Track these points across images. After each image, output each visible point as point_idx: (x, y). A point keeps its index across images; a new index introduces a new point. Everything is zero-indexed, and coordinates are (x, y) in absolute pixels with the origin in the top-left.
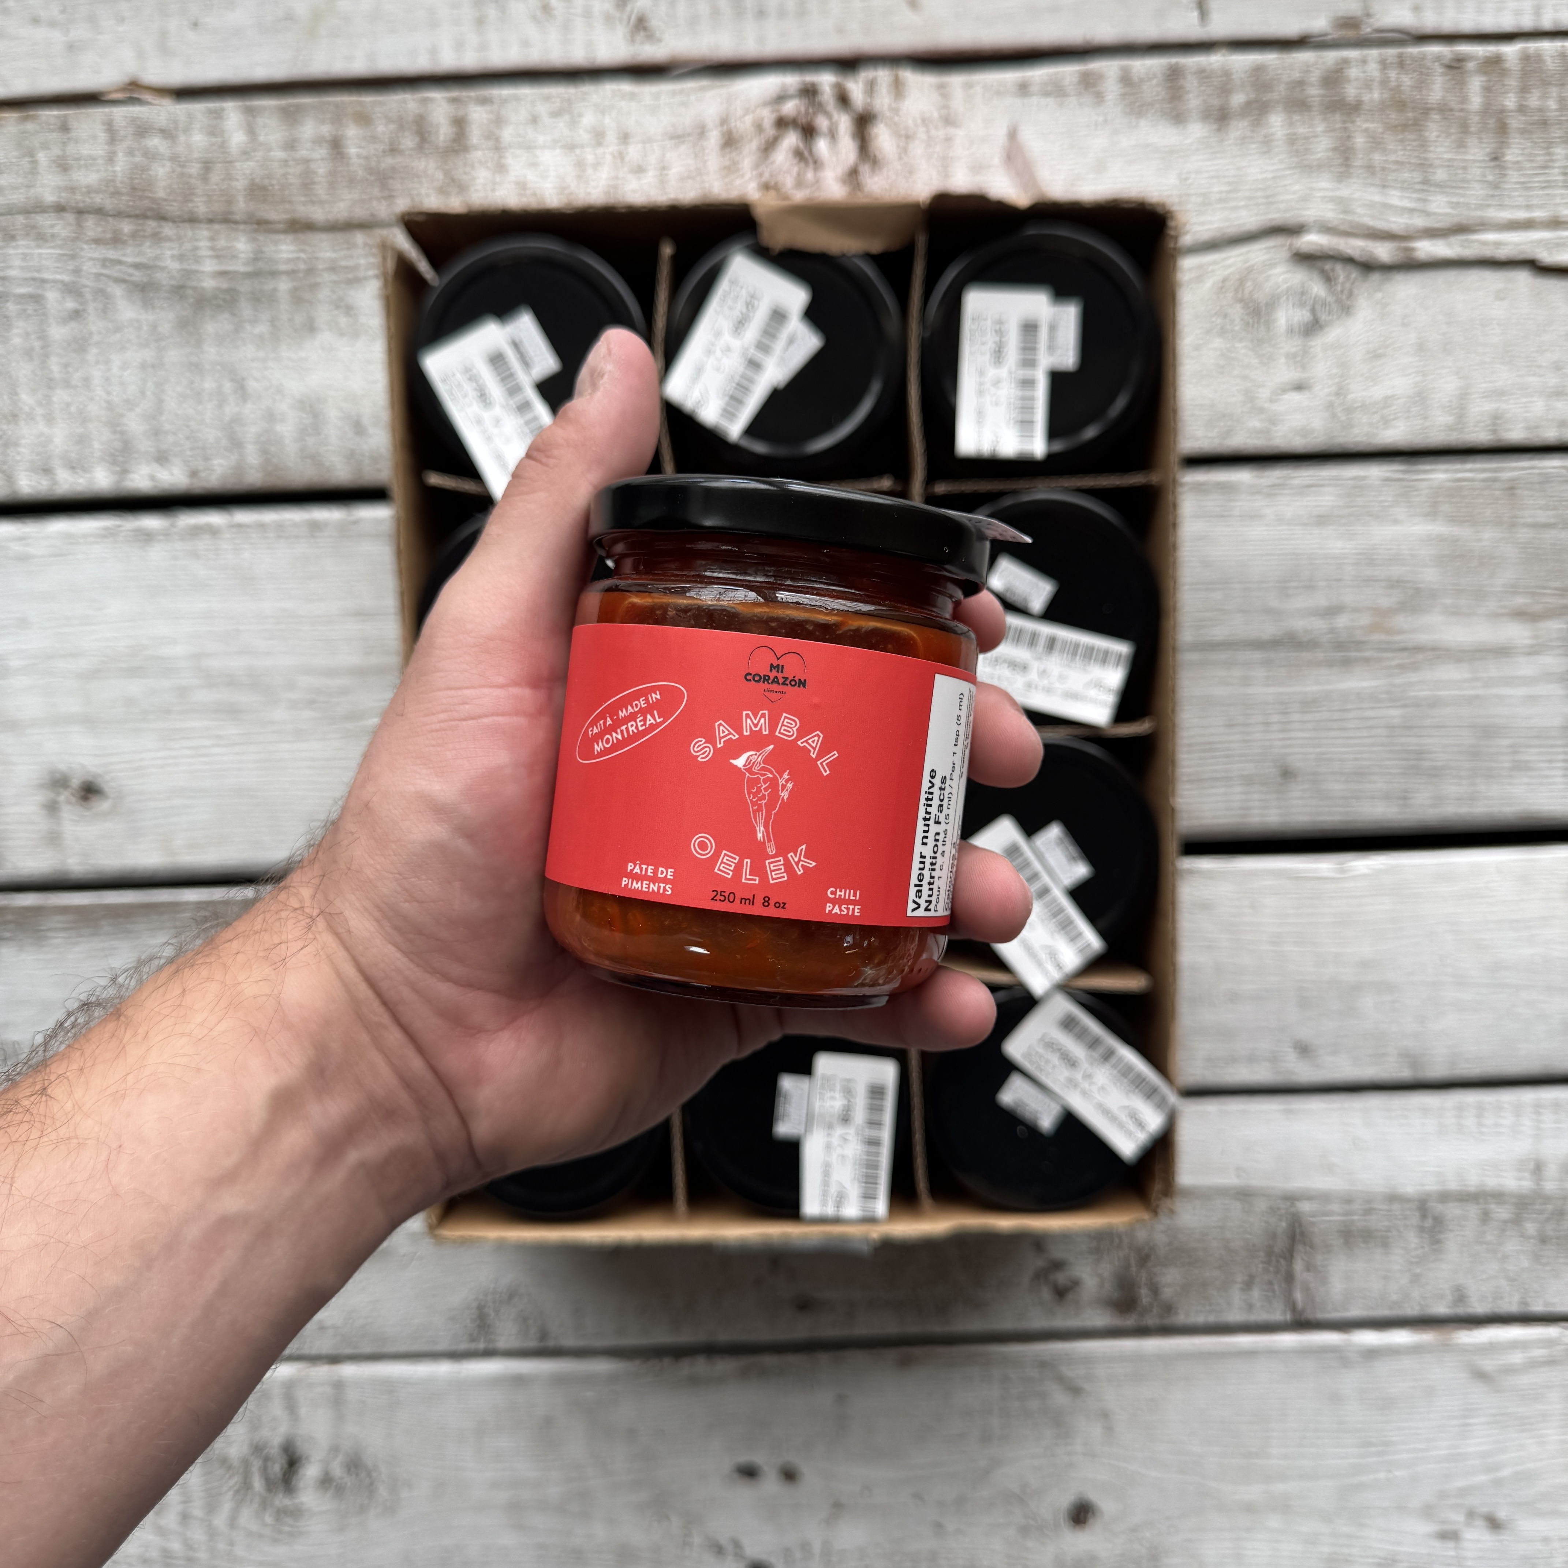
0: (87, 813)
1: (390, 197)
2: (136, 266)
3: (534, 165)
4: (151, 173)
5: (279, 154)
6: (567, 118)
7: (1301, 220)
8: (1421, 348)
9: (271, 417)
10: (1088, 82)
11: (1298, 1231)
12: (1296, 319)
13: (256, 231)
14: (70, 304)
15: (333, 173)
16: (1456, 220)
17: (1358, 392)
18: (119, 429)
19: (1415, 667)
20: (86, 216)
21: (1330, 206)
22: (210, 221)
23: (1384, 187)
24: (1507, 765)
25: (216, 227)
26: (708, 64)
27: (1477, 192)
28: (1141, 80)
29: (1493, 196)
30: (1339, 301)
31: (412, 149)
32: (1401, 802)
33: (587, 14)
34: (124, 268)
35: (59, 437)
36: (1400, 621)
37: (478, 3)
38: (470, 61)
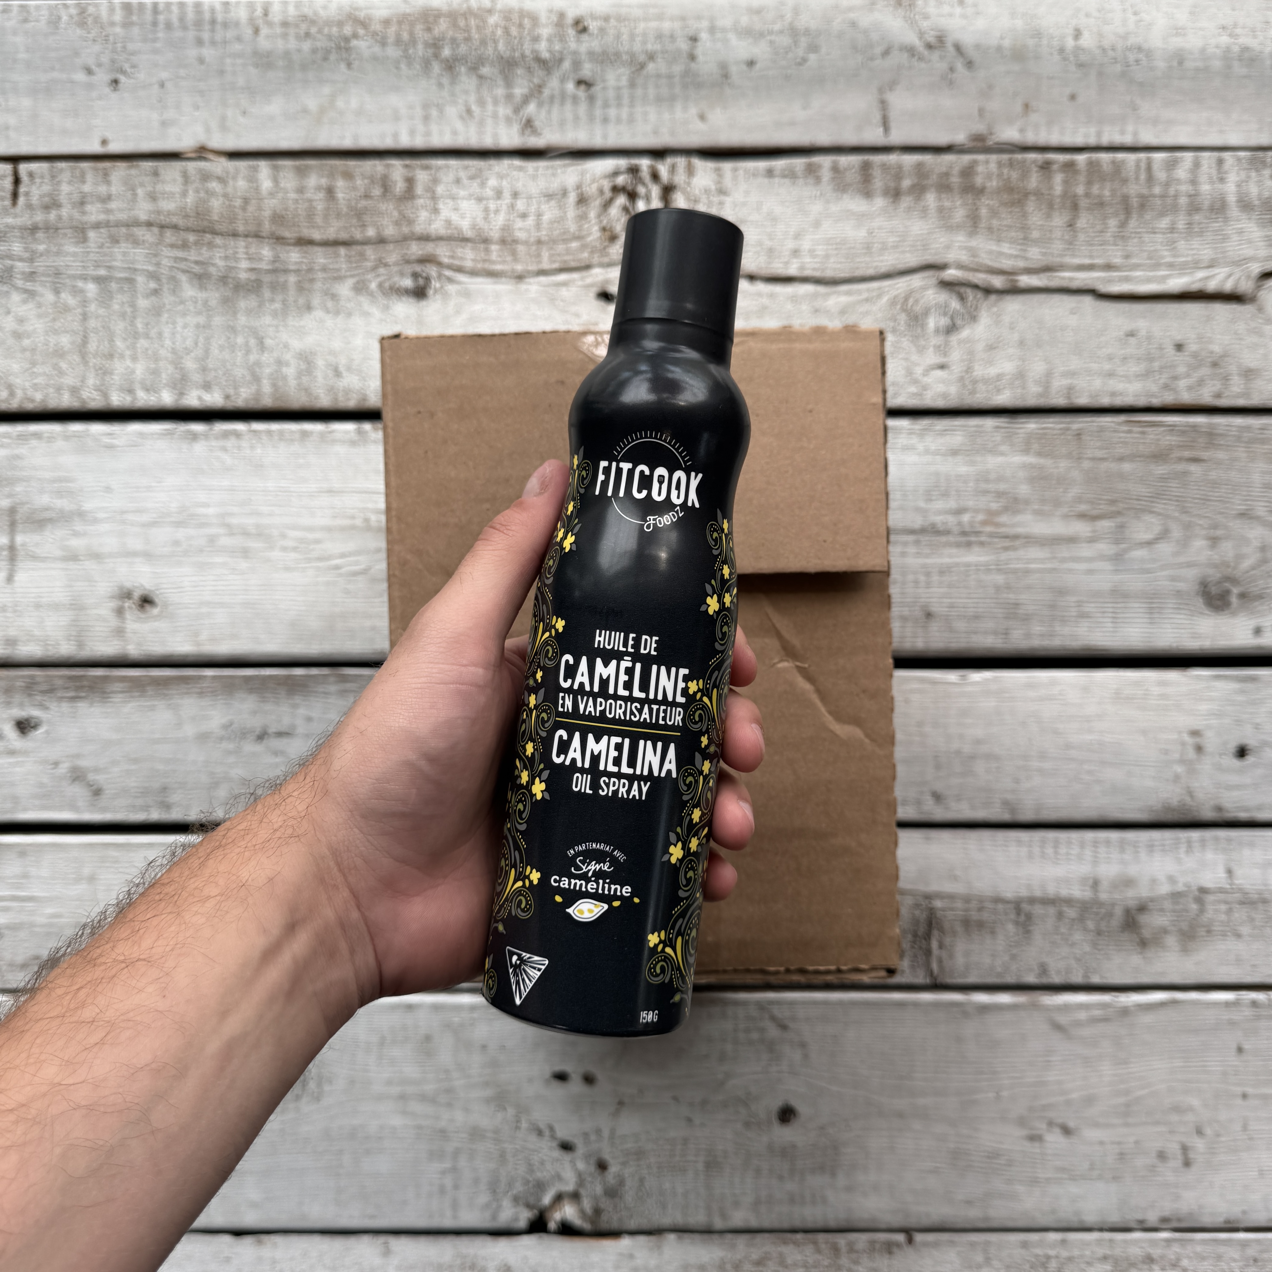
0: (143, 616)
1: (364, 226)
2: (197, 263)
3: (456, 209)
4: (210, 204)
5: (292, 195)
6: (479, 181)
7: (946, 260)
8: (1022, 343)
9: (280, 363)
10: (811, 170)
11: (933, 920)
12: (941, 323)
13: (275, 243)
14: (153, 285)
15: (327, 209)
16: (1044, 263)
17: (981, 370)
18: (179, 366)
19: (1014, 549)
20: (166, 230)
21: (964, 252)
22: (246, 236)
23: (999, 241)
24: (1074, 614)
25: (250, 240)
26: (570, 150)
27: (1058, 246)
28: (846, 169)
29: (1068, 249)
30: (969, 313)
31: (379, 196)
32: (1003, 636)
33: (495, 116)
34: (189, 264)
35: (140, 369)
36: (1003, 519)
37: (426, 106)
38: (419, 143)
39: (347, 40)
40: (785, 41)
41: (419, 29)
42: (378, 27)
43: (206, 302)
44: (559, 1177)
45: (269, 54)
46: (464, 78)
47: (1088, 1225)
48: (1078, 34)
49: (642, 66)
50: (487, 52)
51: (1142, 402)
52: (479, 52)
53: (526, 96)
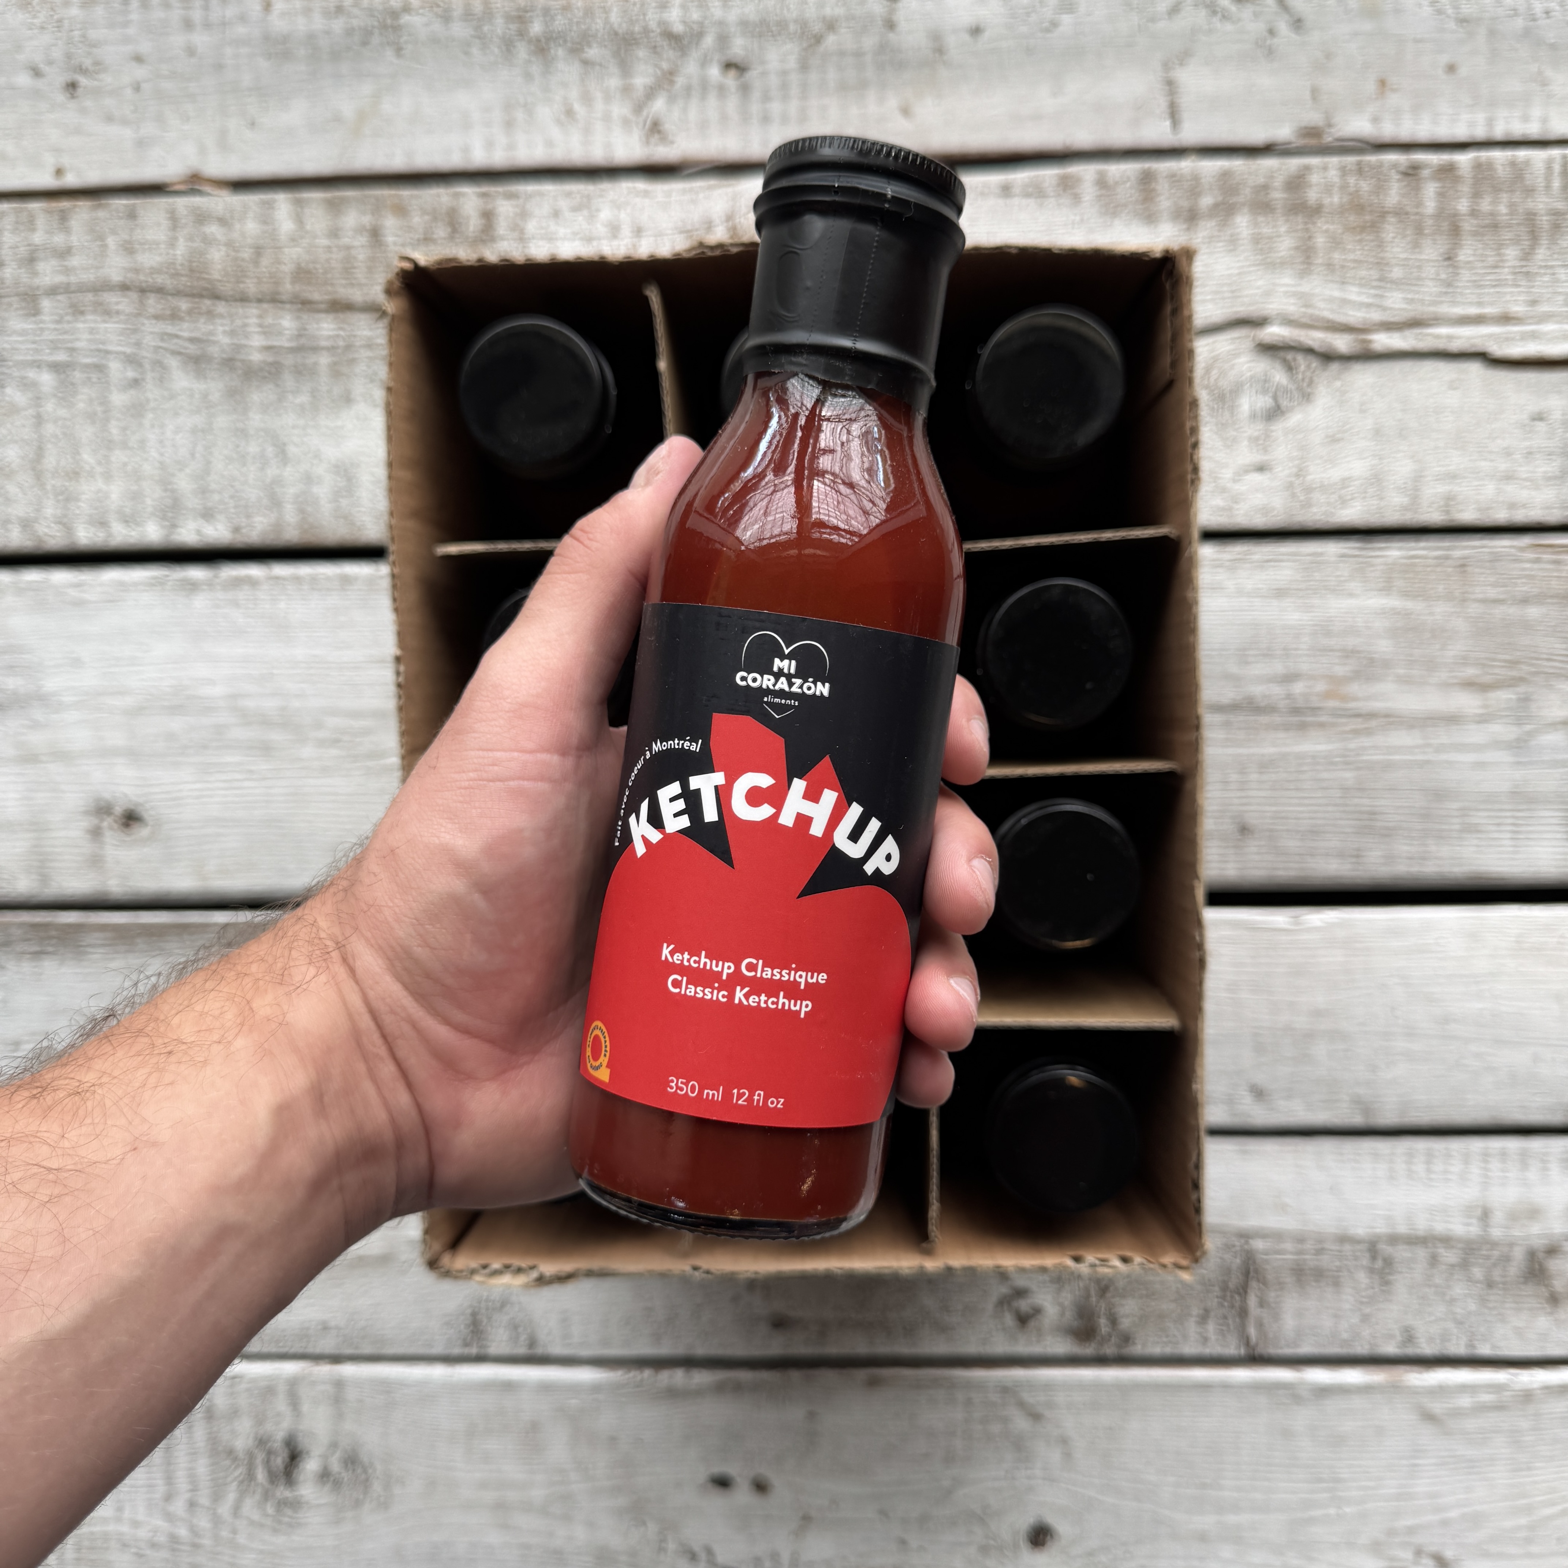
0: (127, 839)
2: (192, 340)
4: (208, 256)
5: (324, 242)
6: (585, 212)
7: (1265, 313)
8: (1377, 432)
9: (309, 479)
10: (1067, 185)
11: (1252, 1268)
12: (1259, 405)
13: (299, 310)
14: (131, 374)
15: (372, 259)
16: (1411, 314)
17: (1317, 473)
18: (169, 487)
19: (1368, 732)
20: (148, 294)
21: (1292, 301)
22: (260, 301)
23: (1343, 283)
24: (1457, 827)
25: (265, 306)
26: (716, 164)
27: (1430, 289)
28: (1117, 183)
29: (1446, 293)
30: (1300, 389)
31: (445, 239)
32: (1354, 860)
33: (607, 118)
34: (180, 342)
35: (116, 492)
36: (1354, 688)
37: (508, 107)
38: (498, 159)
39: (395, 14)
43: (205, 396)
45: (285, 39)
46: (561, 65)
49: (818, 39)
50: (593, 27)
51: (1555, 516)
52: (583, 27)
53: (651, 88)
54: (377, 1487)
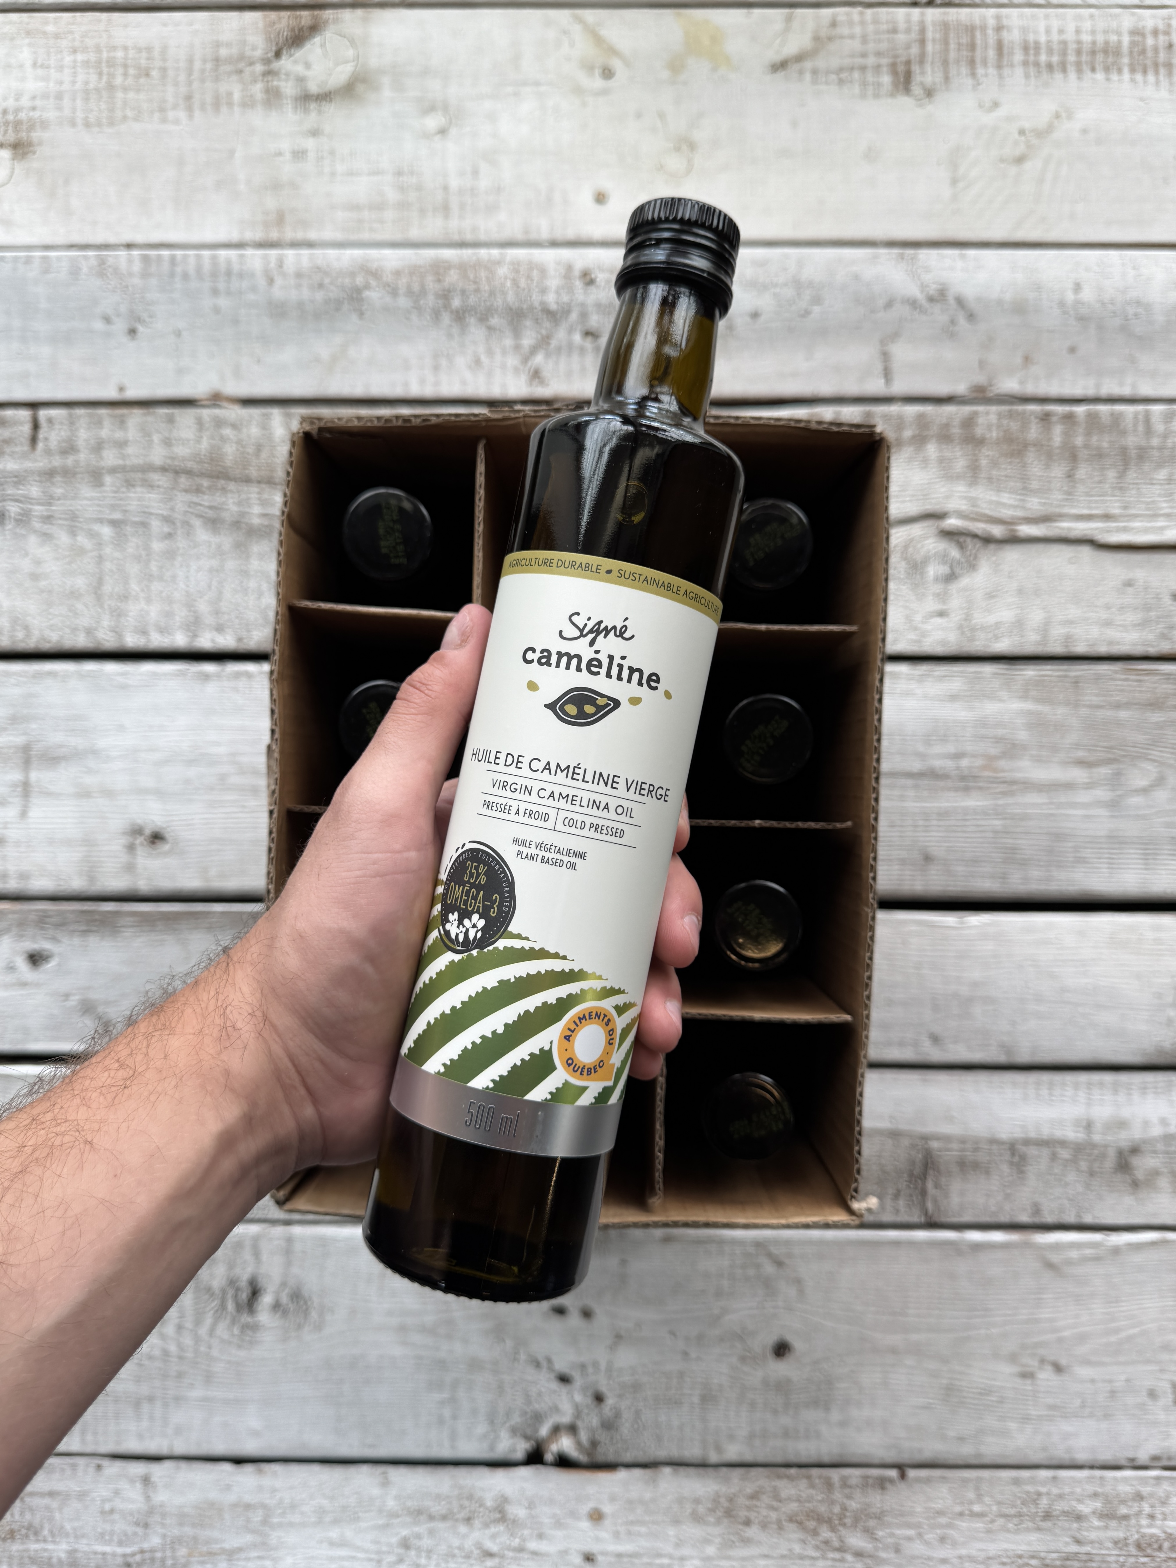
0: (154, 852)
2: (211, 507)
4: (224, 450)
7: (946, 510)
8: (1020, 591)
11: (929, 1160)
12: (940, 572)
14: (166, 529)
16: (1043, 513)
17: (980, 618)
18: (192, 609)
19: (1011, 794)
20: (180, 475)
21: (964, 502)
22: (259, 482)
23: (999, 491)
24: (1071, 859)
25: (264, 486)
27: (1057, 496)
29: (1067, 499)
30: (968, 561)
32: (1001, 881)
33: (503, 367)
34: (202, 508)
35: (154, 612)
36: (1002, 763)
37: (436, 356)
38: (429, 392)
39: (358, 290)
40: (788, 292)
41: (430, 280)
42: (388, 277)
44: (556, 1409)
45: (282, 304)
46: (472, 329)
47: (1080, 1463)
48: (1078, 287)
50: (495, 304)
51: (1139, 650)
52: (488, 304)
53: (534, 347)
54: (314, 1315)
